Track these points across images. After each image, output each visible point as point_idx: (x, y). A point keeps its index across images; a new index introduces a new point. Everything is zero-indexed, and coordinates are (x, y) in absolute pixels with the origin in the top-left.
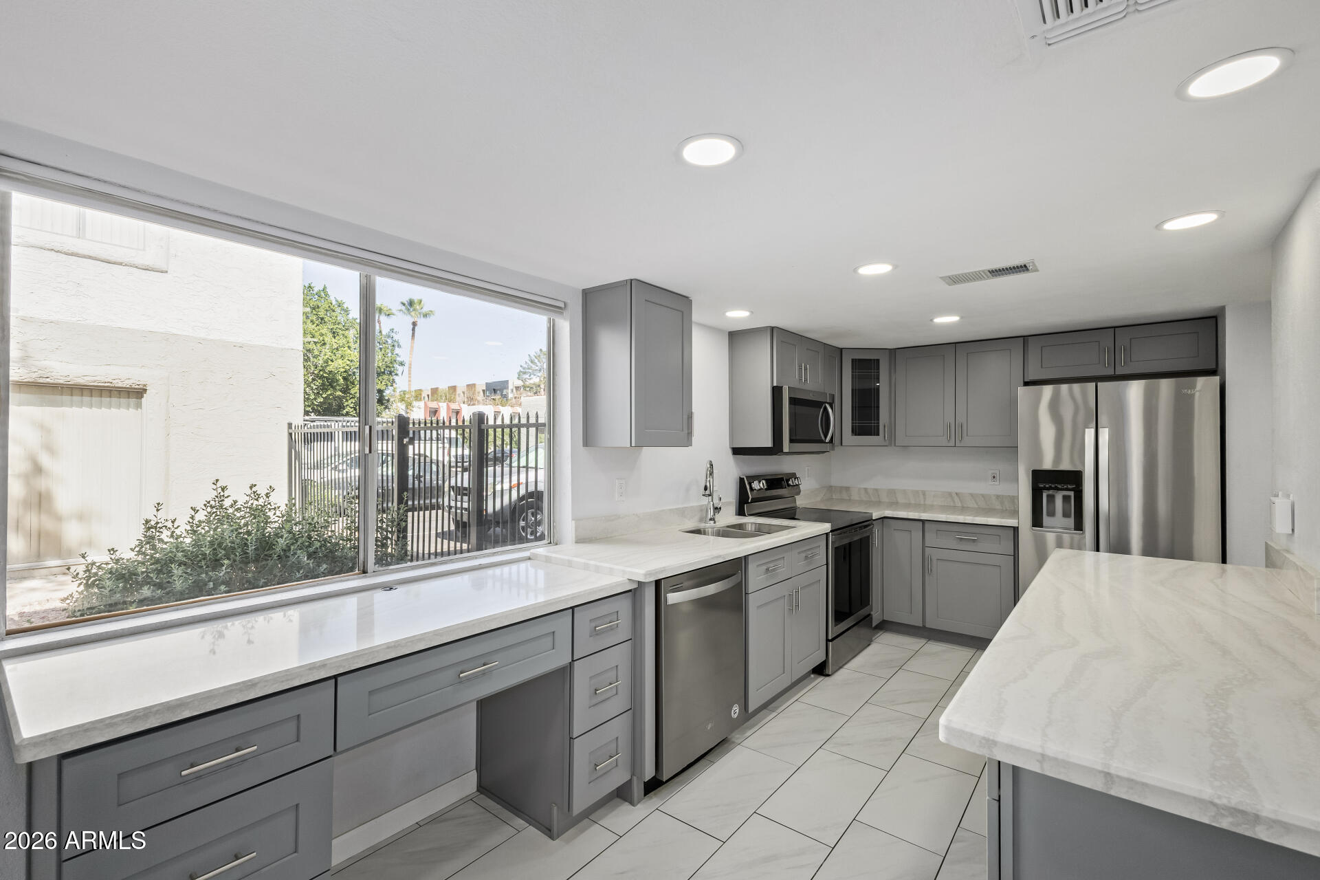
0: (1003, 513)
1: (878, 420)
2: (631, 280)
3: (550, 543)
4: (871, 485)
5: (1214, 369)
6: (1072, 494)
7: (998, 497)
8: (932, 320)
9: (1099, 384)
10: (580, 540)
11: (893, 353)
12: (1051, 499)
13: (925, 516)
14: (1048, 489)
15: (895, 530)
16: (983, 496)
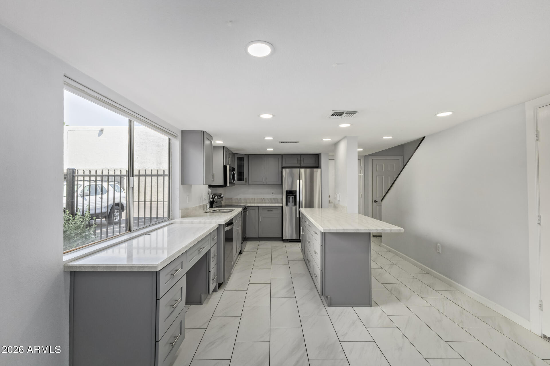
0: (278, 203)
1: (244, 176)
2: (203, 131)
3: (170, 219)
4: (238, 197)
5: (318, 166)
6: (293, 196)
7: (274, 199)
8: (266, 149)
9: (300, 169)
10: (182, 217)
11: (248, 156)
12: (289, 198)
13: (259, 205)
14: (289, 195)
15: (251, 210)
16: (270, 198)
